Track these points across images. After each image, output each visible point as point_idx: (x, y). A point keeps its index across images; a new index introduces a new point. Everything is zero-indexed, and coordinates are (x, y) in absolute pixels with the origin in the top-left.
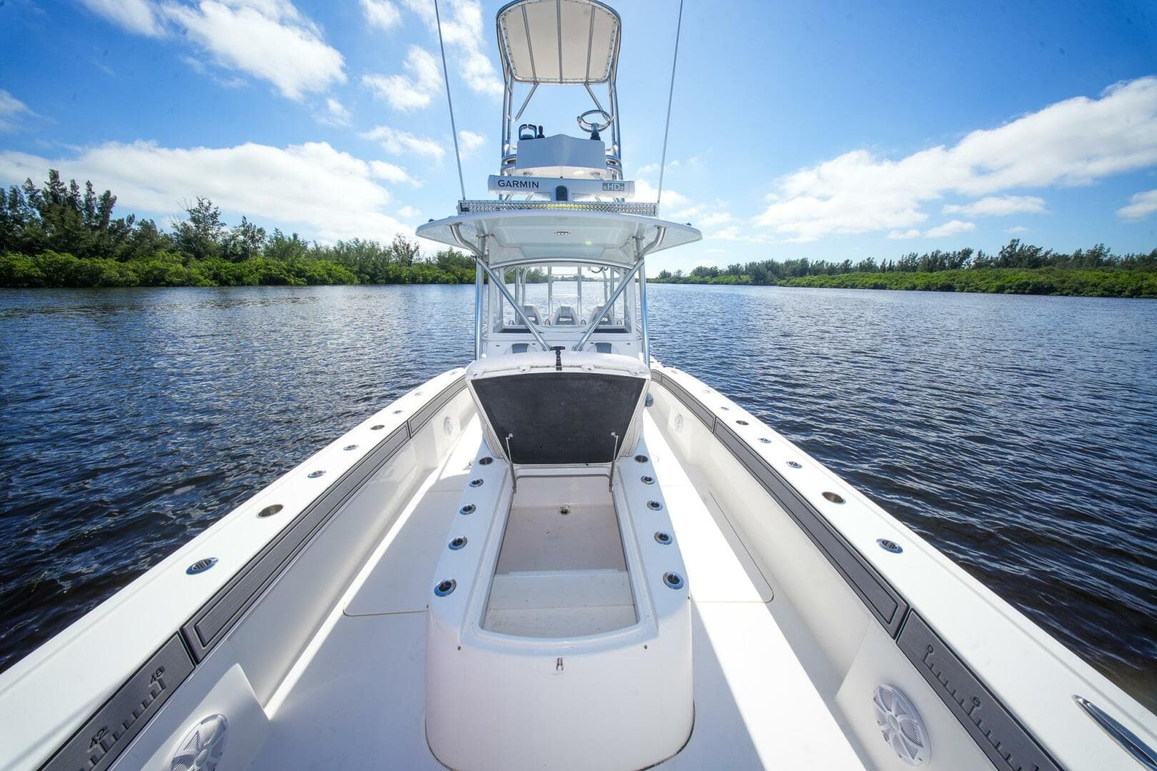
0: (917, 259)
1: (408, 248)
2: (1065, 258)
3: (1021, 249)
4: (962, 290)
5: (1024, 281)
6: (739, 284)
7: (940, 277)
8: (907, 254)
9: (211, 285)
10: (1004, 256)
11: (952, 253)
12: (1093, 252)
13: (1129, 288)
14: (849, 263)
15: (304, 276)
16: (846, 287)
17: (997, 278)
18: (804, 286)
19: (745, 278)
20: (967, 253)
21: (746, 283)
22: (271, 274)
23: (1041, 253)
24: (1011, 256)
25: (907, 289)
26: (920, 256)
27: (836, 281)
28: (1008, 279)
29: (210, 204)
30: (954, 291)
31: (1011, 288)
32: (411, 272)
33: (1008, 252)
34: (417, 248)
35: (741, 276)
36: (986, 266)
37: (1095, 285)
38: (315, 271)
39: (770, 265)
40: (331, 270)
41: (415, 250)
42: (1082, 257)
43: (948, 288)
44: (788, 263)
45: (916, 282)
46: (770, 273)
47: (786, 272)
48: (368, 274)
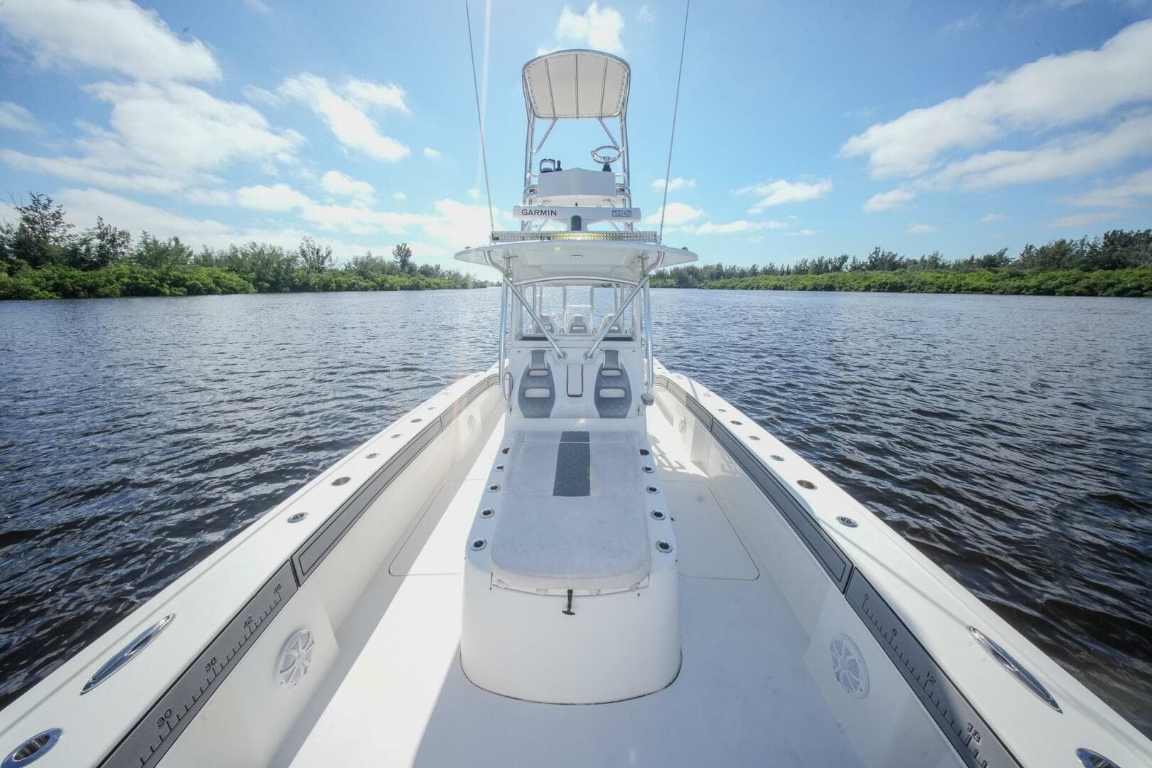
0: (807, 263)
1: (317, 253)
2: (915, 262)
3: (883, 255)
4: (840, 289)
5: (883, 281)
6: (665, 287)
7: (824, 279)
8: (800, 259)
9: (51, 298)
10: (871, 261)
11: (833, 258)
12: (933, 257)
13: (954, 286)
14: (756, 267)
15: (183, 285)
16: (752, 289)
17: (865, 279)
18: (718, 288)
19: (671, 281)
20: (844, 259)
21: (671, 286)
22: (138, 284)
23: (897, 259)
24: (876, 260)
25: (799, 289)
26: (810, 261)
27: (744, 284)
28: (872, 280)
29: (50, 201)
30: (834, 290)
31: (874, 287)
32: (321, 279)
33: (873, 257)
34: (329, 253)
35: (667, 280)
36: (859, 268)
37: (932, 284)
38: (197, 279)
39: (691, 269)
40: (219, 278)
41: (327, 255)
42: (925, 261)
43: (830, 288)
44: (706, 268)
45: (806, 283)
46: (690, 277)
47: (705, 276)
48: (268, 281)
